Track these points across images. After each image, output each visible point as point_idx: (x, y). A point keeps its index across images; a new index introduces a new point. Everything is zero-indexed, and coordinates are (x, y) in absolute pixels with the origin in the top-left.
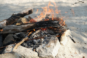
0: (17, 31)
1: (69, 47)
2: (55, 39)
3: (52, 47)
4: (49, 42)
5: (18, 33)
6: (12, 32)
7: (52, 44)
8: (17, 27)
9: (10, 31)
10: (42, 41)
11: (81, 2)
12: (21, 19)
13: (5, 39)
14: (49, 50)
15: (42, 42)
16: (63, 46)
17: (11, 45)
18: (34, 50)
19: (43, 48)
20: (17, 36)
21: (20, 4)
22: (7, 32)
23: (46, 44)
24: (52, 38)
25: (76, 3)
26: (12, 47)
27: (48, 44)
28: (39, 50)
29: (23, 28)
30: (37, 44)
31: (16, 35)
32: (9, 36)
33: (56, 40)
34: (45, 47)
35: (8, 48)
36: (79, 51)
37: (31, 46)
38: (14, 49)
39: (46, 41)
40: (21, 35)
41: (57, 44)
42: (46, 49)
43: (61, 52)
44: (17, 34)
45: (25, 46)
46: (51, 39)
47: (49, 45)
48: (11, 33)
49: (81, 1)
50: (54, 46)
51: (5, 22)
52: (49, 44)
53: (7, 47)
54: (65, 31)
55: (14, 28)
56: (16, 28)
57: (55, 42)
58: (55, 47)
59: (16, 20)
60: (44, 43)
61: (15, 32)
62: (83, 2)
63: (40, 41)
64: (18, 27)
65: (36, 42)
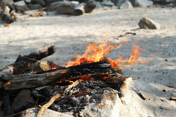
0: (37, 84)
1: (137, 107)
2: (112, 93)
3: (108, 106)
4: (102, 98)
5: (41, 88)
6: (28, 87)
7: (108, 102)
8: (36, 77)
9: (24, 85)
10: (86, 99)
11: (130, 34)
12: (39, 63)
13: (15, 100)
14: (104, 113)
15: (88, 100)
16: (126, 106)
17: (31, 109)
18: (77, 114)
19: (92, 110)
20: (39, 94)
21: (11, 42)
22: (18, 87)
23: (96, 103)
24: (107, 92)
25: (121, 36)
26: (34, 113)
27: (100, 102)
28: (85, 115)
29: (48, 78)
30: (78, 105)
31: (37, 91)
32: (22, 94)
33: (114, 96)
34: (96, 108)
35: (27, 115)
36: (154, 113)
37: (68, 109)
38: (38, 115)
39: (95, 98)
40: (46, 91)
41: (117, 101)
42: (97, 111)
43: (125, 116)
44: (39, 89)
45: (56, 110)
46: (104, 94)
47: (102, 104)
48: (26, 89)
49: (129, 32)
50: (113, 105)
51: (11, 69)
52: (102, 102)
53: (25, 114)
54: (124, 80)
55: (31, 79)
56: (35, 79)
57: (112, 99)
58: (114, 107)
59: (29, 66)
60: (91, 101)
61: (33, 86)
62: (135, 34)
63: (83, 99)
64: (39, 77)
65: (77, 102)
